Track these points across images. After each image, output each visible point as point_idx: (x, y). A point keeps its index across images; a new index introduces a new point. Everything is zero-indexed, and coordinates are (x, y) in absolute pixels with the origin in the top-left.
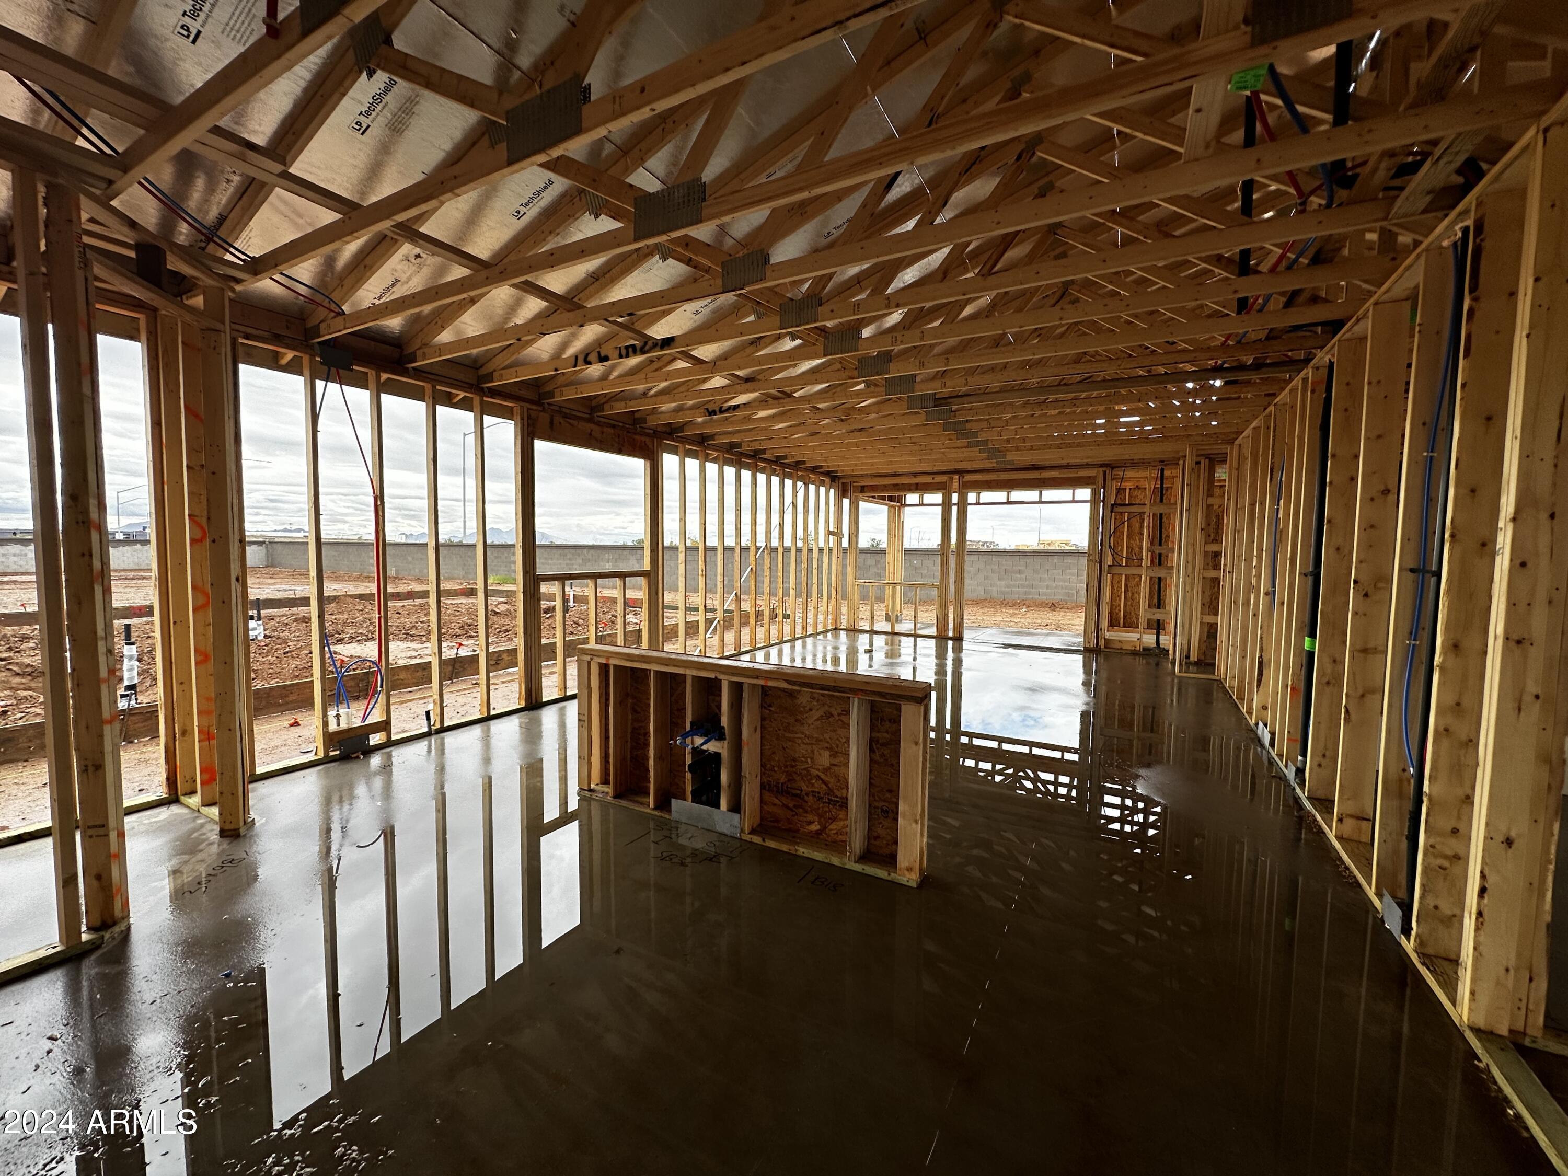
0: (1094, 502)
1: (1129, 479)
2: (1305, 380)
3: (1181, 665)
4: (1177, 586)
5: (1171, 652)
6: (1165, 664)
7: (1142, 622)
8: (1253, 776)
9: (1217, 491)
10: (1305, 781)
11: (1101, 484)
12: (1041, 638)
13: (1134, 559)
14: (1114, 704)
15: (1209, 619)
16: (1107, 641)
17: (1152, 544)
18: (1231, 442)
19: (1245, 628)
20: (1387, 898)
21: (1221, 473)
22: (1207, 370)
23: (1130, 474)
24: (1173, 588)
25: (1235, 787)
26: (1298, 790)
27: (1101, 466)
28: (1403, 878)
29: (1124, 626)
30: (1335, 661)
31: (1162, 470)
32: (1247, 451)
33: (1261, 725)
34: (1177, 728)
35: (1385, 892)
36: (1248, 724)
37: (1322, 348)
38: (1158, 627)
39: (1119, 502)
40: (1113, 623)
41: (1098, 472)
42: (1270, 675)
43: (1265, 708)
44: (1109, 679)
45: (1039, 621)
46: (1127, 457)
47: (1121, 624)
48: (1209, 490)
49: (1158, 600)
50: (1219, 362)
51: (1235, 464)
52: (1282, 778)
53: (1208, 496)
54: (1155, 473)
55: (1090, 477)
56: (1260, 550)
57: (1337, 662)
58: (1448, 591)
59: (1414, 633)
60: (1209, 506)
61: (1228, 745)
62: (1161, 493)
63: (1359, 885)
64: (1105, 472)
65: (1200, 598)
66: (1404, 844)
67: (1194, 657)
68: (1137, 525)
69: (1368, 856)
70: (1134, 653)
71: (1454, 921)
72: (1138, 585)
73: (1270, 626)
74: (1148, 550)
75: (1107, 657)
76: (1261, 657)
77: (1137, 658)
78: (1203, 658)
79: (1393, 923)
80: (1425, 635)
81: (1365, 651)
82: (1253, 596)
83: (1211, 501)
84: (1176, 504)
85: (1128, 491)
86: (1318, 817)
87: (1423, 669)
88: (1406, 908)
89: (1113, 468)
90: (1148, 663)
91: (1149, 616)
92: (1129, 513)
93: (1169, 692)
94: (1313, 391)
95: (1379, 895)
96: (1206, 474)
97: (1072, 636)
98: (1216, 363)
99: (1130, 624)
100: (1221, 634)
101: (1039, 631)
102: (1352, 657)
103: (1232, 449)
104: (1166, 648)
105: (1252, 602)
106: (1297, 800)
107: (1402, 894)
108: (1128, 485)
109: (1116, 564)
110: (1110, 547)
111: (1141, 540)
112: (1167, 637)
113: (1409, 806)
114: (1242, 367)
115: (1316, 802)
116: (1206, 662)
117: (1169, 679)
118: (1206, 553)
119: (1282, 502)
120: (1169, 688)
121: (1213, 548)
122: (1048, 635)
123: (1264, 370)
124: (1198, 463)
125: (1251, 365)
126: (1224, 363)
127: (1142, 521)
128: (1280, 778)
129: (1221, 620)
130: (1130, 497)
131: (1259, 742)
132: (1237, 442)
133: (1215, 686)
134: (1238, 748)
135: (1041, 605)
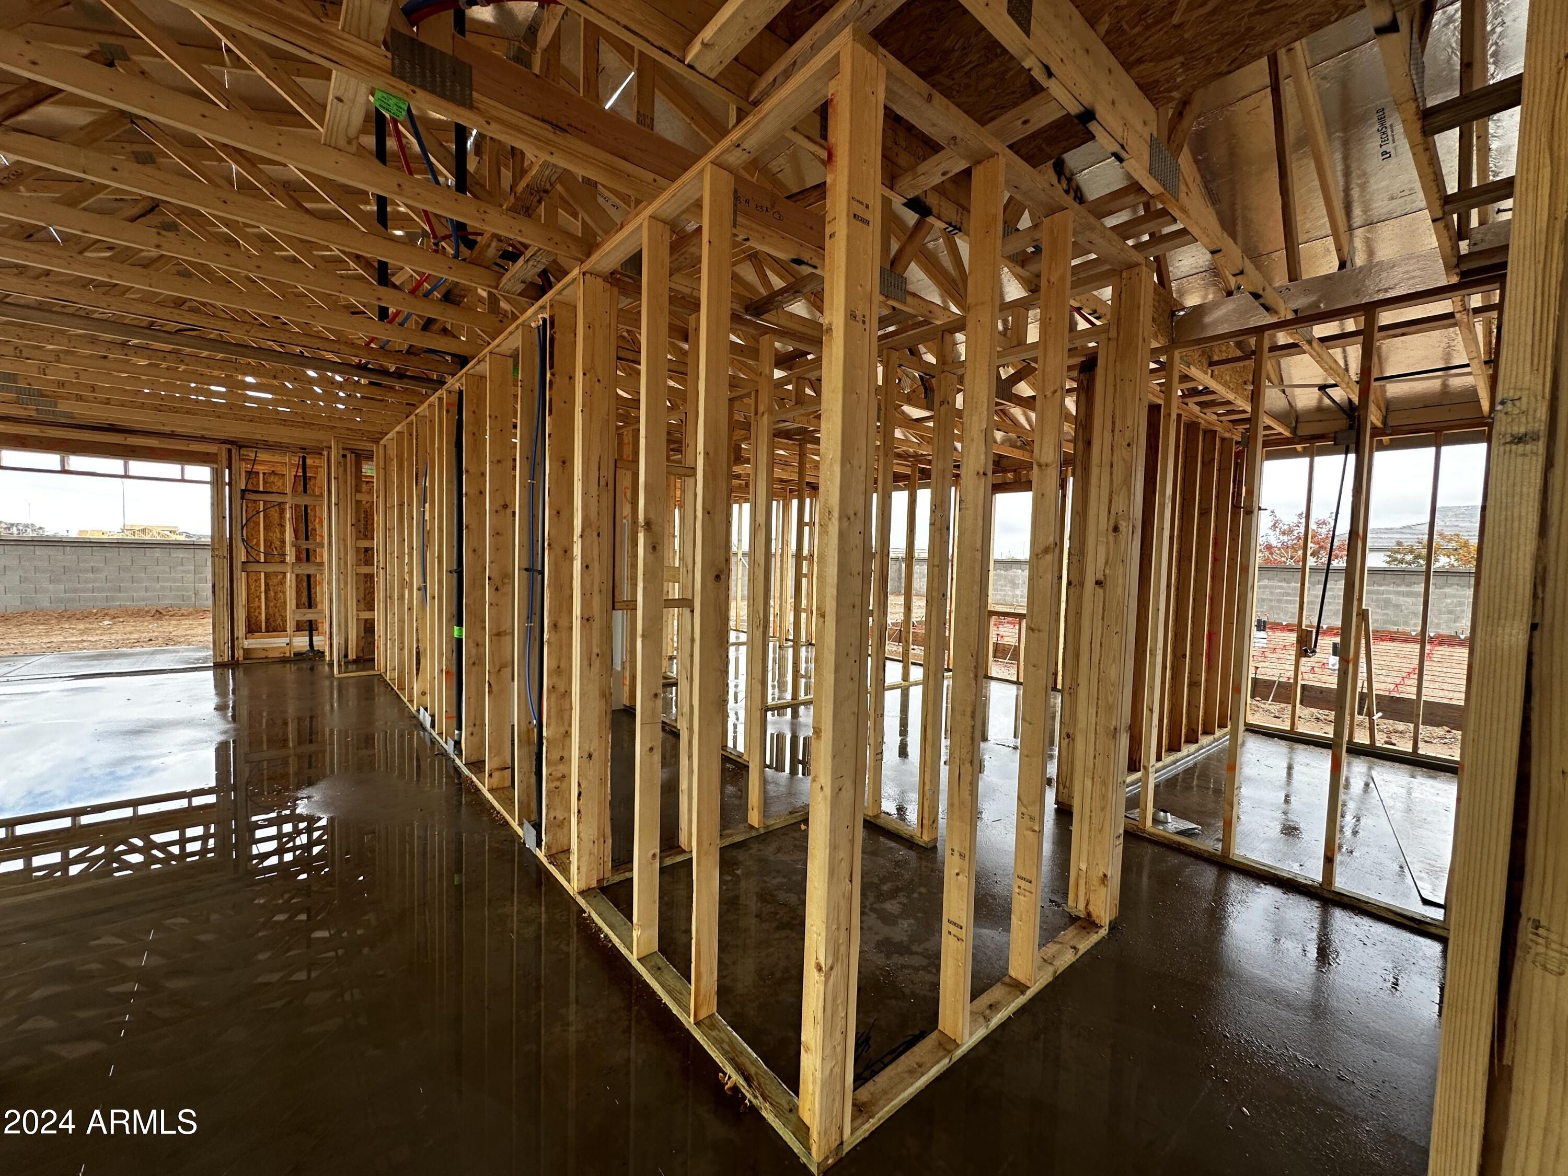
0: (216, 483)
1: (263, 462)
2: (440, 399)
3: (339, 665)
4: (330, 583)
5: (327, 654)
6: (320, 667)
7: (290, 625)
8: (418, 760)
9: (365, 487)
10: (461, 751)
11: (225, 462)
12: (144, 658)
13: (275, 554)
14: (260, 724)
15: (366, 615)
16: (247, 651)
17: (296, 537)
18: (377, 441)
19: (401, 621)
20: (527, 825)
21: (368, 469)
22: (350, 365)
23: (263, 456)
24: (326, 586)
25: (402, 775)
26: (457, 761)
27: (224, 442)
28: (534, 805)
29: (267, 631)
30: (477, 645)
31: (304, 459)
32: (393, 452)
33: (422, 710)
34: (340, 732)
35: (525, 821)
36: (410, 712)
37: (453, 375)
38: (311, 628)
39: (250, 487)
40: (252, 628)
41: (220, 448)
42: (426, 663)
43: (424, 694)
44: (253, 697)
45: (136, 636)
46: (259, 437)
47: (263, 630)
48: (356, 486)
49: (307, 597)
50: (363, 361)
51: (382, 464)
52: (444, 754)
53: (356, 491)
54: (296, 460)
55: (208, 454)
56: (411, 548)
57: (479, 645)
58: (549, 585)
59: (529, 618)
60: (358, 502)
61: (392, 735)
62: (304, 482)
63: (507, 823)
64: (230, 451)
65: (354, 595)
66: (533, 779)
67: (352, 656)
68: (276, 516)
69: (510, 797)
70: (284, 661)
71: (566, 821)
72: (282, 582)
73: (424, 618)
74: (293, 545)
75: (247, 671)
76: (417, 648)
77: (288, 665)
78: (361, 655)
79: (531, 844)
80: (537, 618)
81: (498, 634)
82: (407, 591)
83: (359, 497)
84: (322, 495)
85: (261, 476)
86: (474, 779)
87: (537, 643)
88: (537, 826)
89: (240, 447)
90: (299, 670)
91: (299, 617)
92: (265, 502)
93: (328, 697)
94: (448, 411)
95: (521, 824)
96: (353, 470)
97: (194, 650)
98: (360, 361)
99: (275, 627)
100: (379, 629)
101: (138, 649)
102: (491, 640)
103: (378, 448)
104: (321, 650)
105: (407, 596)
106: (457, 770)
107: (534, 817)
108: (260, 468)
109: (251, 560)
110: (243, 540)
111: (283, 532)
112: (321, 638)
113: (535, 749)
114: (385, 372)
115: (471, 766)
116: (365, 659)
117: (327, 683)
118: (358, 549)
119: (427, 505)
120: (327, 692)
121: (364, 544)
122: (153, 653)
123: (406, 380)
124: (344, 456)
125: (393, 373)
126: (368, 363)
127: (282, 512)
128: (442, 754)
129: (378, 615)
130: (265, 483)
131: (422, 726)
132: (382, 442)
133: (376, 680)
134: (402, 736)
135: (138, 614)
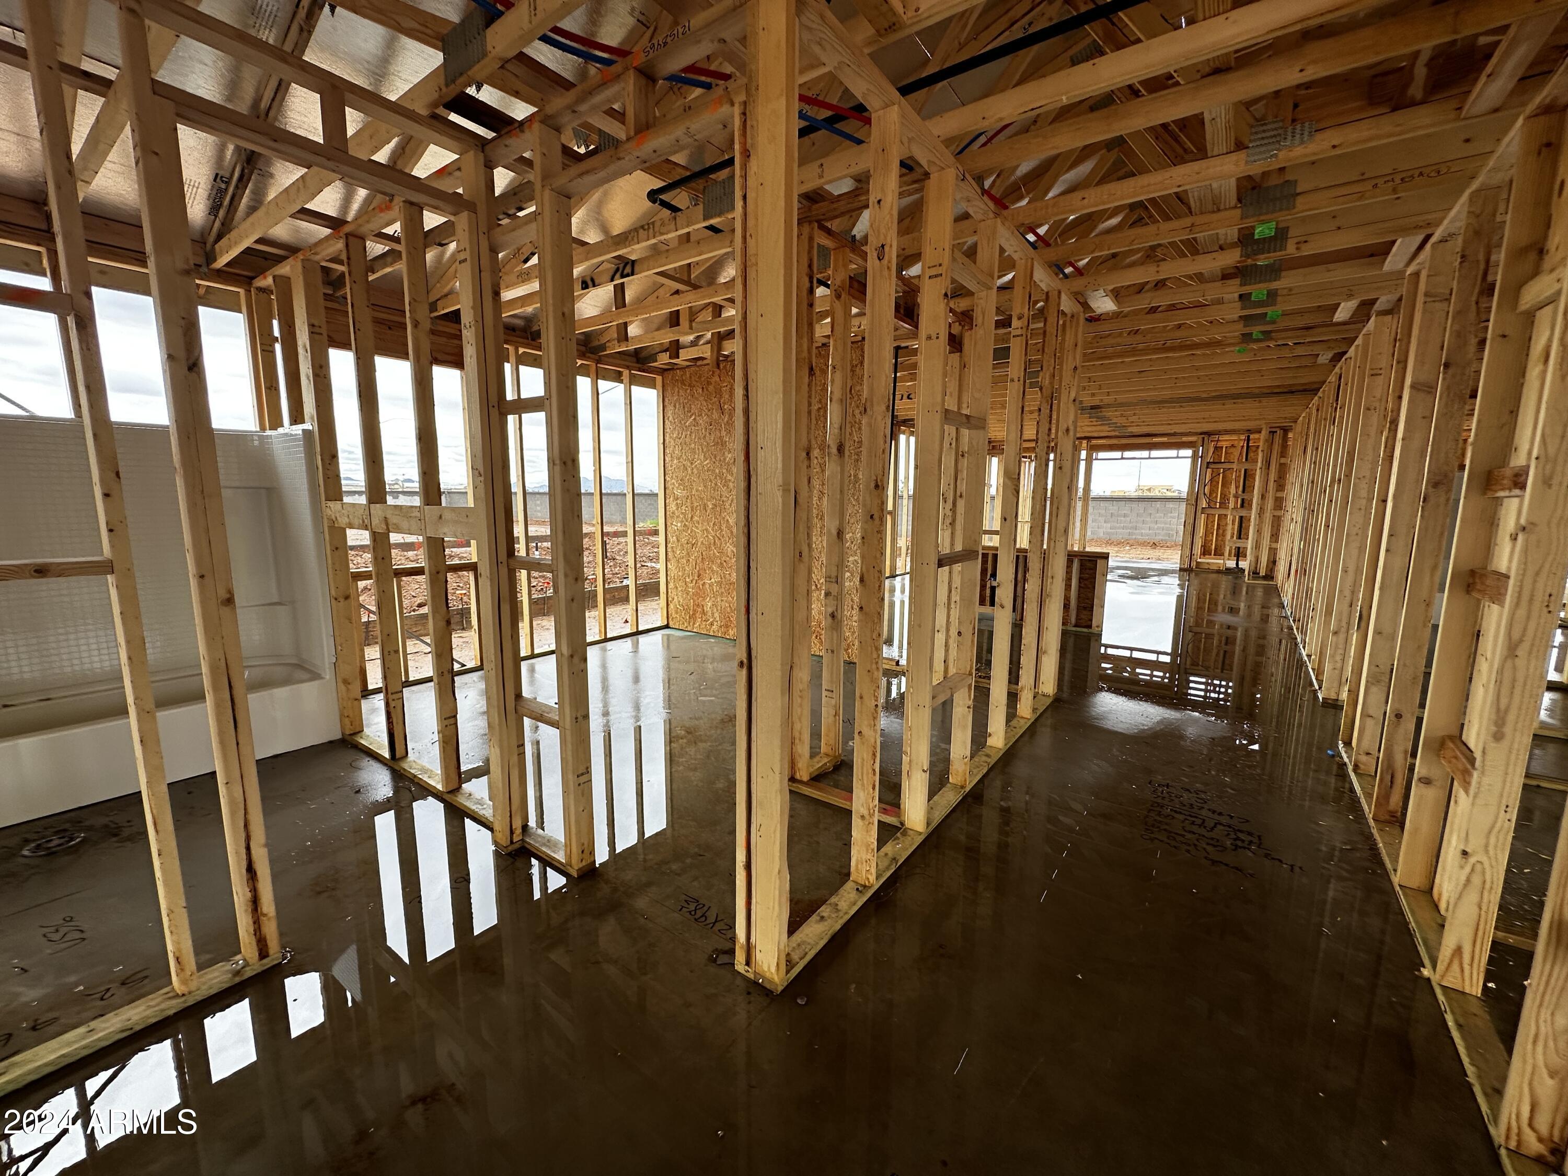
0: (1194, 457)
1: (1224, 441)
7: (1227, 550)
11: (1200, 445)
15: (1274, 546)
16: (1199, 564)
17: (1237, 491)
18: (1295, 421)
23: (1224, 438)
27: (1202, 434)
29: (1213, 554)
38: (1239, 554)
40: (1205, 552)
41: (1197, 438)
46: (1221, 428)
47: (1211, 552)
48: (1282, 453)
51: (1296, 436)
54: (1243, 439)
55: (1192, 442)
60: (1282, 464)
62: (1247, 454)
64: (1203, 438)
70: (1219, 572)
74: (1235, 496)
75: (1196, 575)
77: (1220, 575)
78: (1266, 572)
85: (1224, 449)
89: (1210, 435)
90: (1228, 578)
91: (1233, 546)
99: (1219, 553)
100: (1280, 554)
103: (1295, 426)
108: (1224, 444)
109: (1209, 507)
110: (1205, 493)
116: (1268, 574)
118: (1276, 498)
121: (1279, 494)
124: (1274, 433)
129: (1281, 545)
130: (1226, 453)
132: (1298, 422)
133: (1271, 588)
135: (1144, 544)
